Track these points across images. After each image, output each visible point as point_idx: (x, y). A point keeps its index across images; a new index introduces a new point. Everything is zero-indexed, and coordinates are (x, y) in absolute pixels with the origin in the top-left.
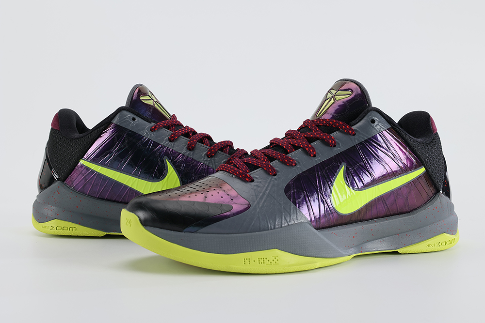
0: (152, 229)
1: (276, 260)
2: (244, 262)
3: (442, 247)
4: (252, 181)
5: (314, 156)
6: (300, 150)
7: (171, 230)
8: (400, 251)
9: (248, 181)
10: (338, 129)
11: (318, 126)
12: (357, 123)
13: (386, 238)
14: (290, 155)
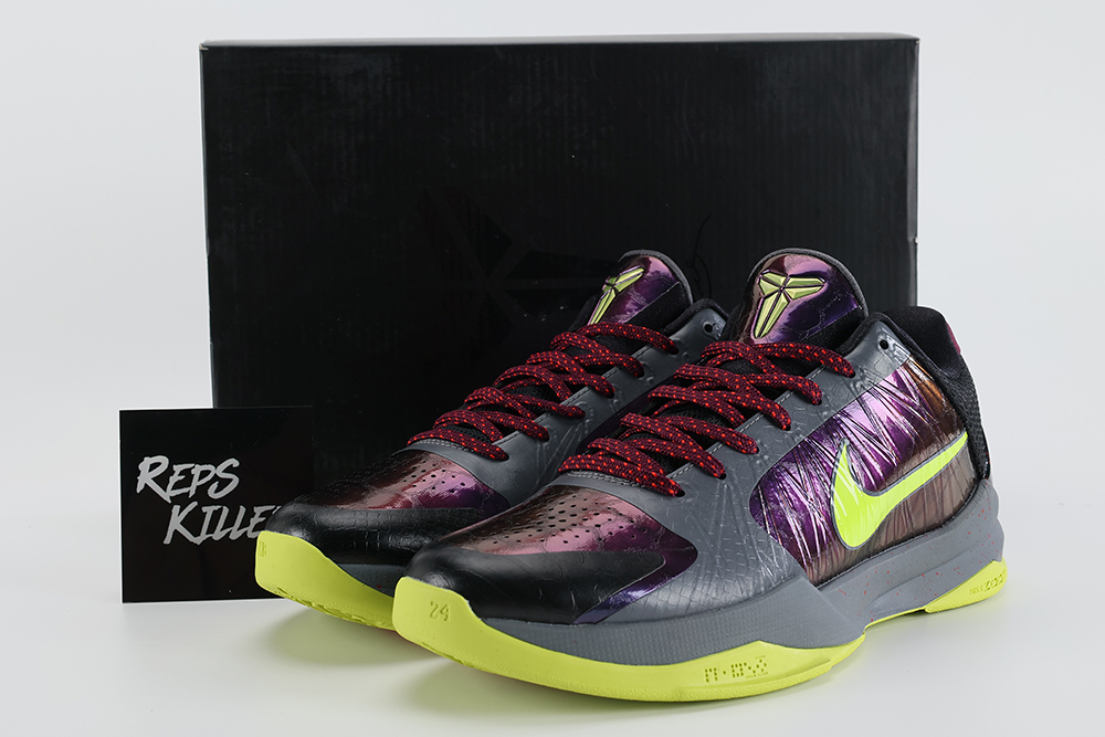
0: (501, 622)
1: (761, 665)
2: (705, 678)
3: (993, 591)
4: (681, 494)
5: (788, 429)
6: (757, 417)
7: (549, 623)
8: (927, 608)
9: (671, 495)
10: (818, 365)
11: (770, 358)
12: (853, 349)
13: (905, 585)
14: (741, 430)
